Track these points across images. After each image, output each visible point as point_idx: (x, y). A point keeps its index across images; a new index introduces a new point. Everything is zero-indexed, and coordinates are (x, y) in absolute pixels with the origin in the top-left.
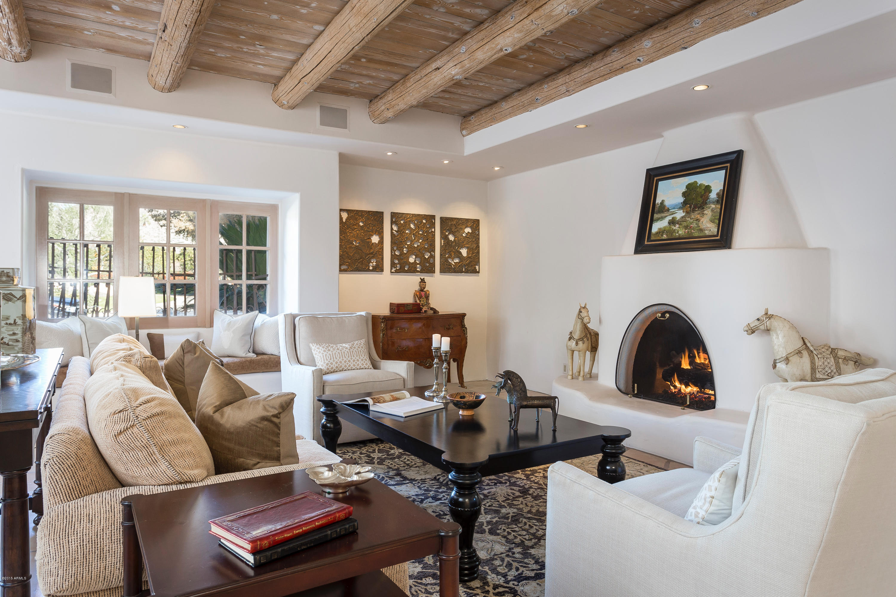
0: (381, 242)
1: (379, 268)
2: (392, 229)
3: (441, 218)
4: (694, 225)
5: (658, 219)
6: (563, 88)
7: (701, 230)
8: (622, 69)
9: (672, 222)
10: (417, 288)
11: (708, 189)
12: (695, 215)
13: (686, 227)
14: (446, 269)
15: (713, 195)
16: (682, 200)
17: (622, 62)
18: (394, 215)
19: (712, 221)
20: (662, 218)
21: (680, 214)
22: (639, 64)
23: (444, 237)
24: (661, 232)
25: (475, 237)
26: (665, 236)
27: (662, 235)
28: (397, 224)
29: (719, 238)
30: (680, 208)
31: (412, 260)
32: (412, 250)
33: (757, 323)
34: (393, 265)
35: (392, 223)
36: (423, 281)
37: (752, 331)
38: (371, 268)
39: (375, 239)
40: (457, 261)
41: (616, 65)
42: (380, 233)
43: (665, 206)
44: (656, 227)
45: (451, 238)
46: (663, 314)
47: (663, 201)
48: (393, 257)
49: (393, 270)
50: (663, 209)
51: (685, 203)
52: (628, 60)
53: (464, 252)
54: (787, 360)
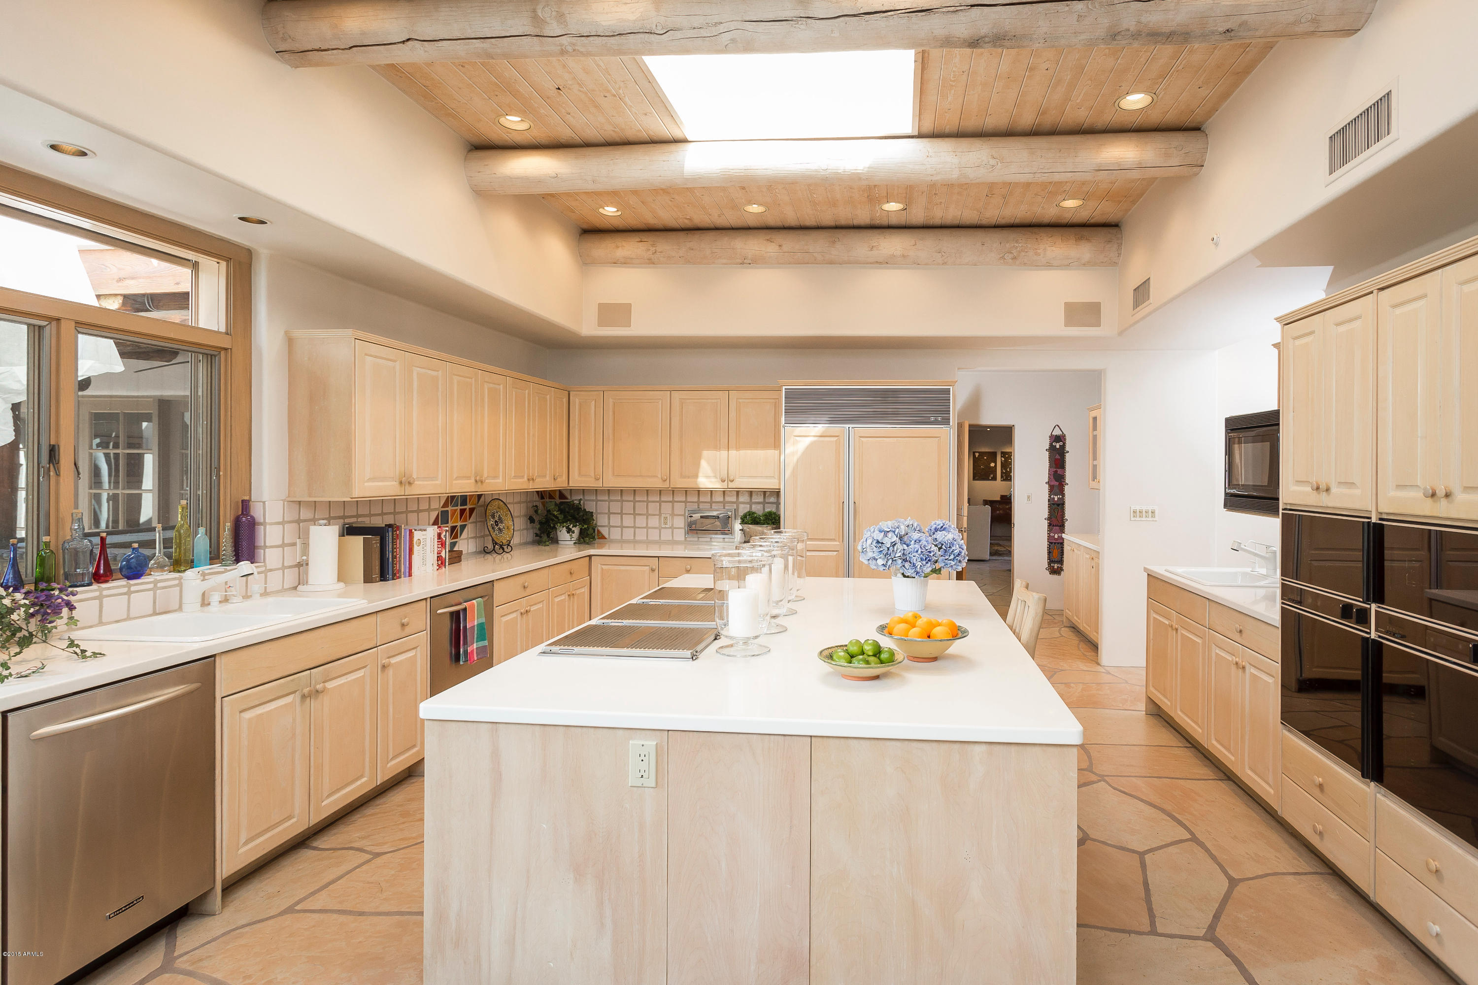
0: (996, 466)
1: (994, 479)
2: (1001, 460)
18: (1002, 453)
28: (1003, 458)
34: (1002, 477)
39: (992, 465)
42: (995, 462)
48: (1002, 473)
49: (1002, 479)
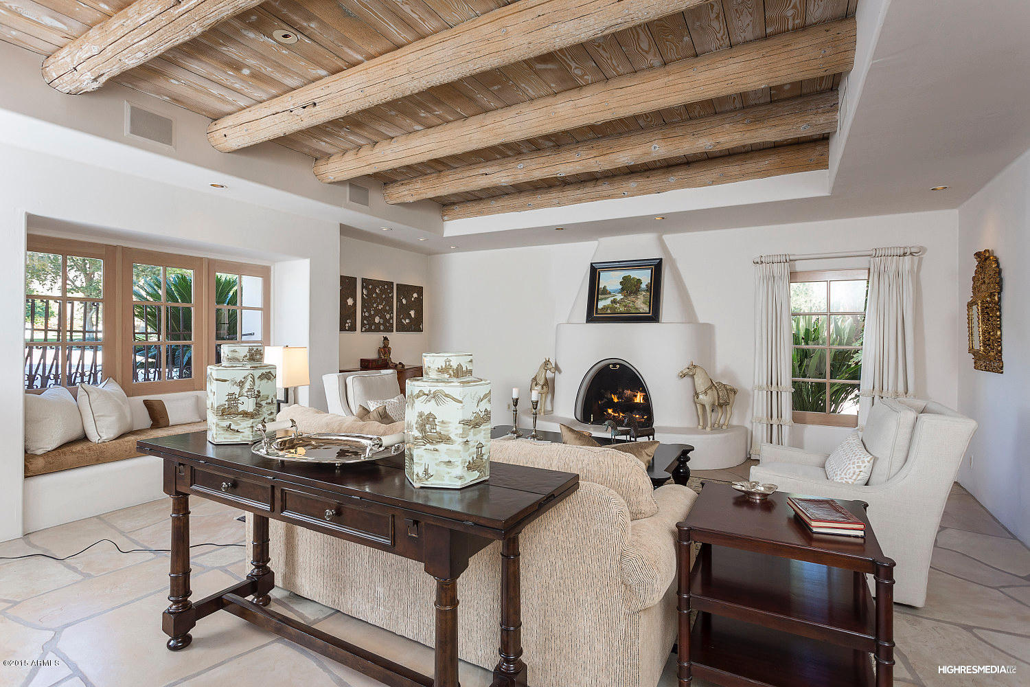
3: (397, 285)
4: (631, 305)
5: (602, 299)
6: (556, 201)
7: (637, 309)
8: (609, 197)
9: (614, 302)
10: (382, 345)
11: (639, 281)
12: (632, 298)
13: (625, 306)
14: (402, 328)
15: (643, 286)
16: (620, 287)
17: (610, 192)
19: (644, 303)
20: (605, 299)
21: (619, 297)
22: (624, 196)
23: (399, 300)
24: (605, 308)
25: (419, 301)
26: (609, 311)
27: (607, 311)
29: (651, 315)
30: (619, 293)
31: (377, 320)
32: (378, 312)
33: (687, 370)
35: (363, 287)
36: (386, 339)
37: (683, 376)
38: (347, 328)
40: (407, 321)
41: (604, 193)
43: (607, 290)
44: (601, 304)
45: (404, 301)
46: (615, 365)
47: (605, 287)
50: (605, 292)
51: (622, 289)
52: (616, 192)
53: (412, 313)
54: (706, 393)
